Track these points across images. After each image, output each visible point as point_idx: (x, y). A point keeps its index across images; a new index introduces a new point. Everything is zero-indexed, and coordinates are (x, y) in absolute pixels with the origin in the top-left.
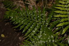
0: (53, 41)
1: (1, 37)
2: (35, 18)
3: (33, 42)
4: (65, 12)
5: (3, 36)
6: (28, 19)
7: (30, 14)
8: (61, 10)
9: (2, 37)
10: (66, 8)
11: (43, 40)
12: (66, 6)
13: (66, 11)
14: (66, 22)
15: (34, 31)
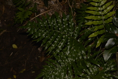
0: (85, 57)
1: (12, 48)
2: (60, 29)
3: (60, 61)
4: (99, 17)
5: (14, 46)
6: (51, 31)
7: (53, 24)
8: (93, 15)
9: (14, 49)
10: (100, 11)
11: (71, 57)
12: (99, 9)
13: (101, 15)
14: (101, 31)
15: (60, 47)
